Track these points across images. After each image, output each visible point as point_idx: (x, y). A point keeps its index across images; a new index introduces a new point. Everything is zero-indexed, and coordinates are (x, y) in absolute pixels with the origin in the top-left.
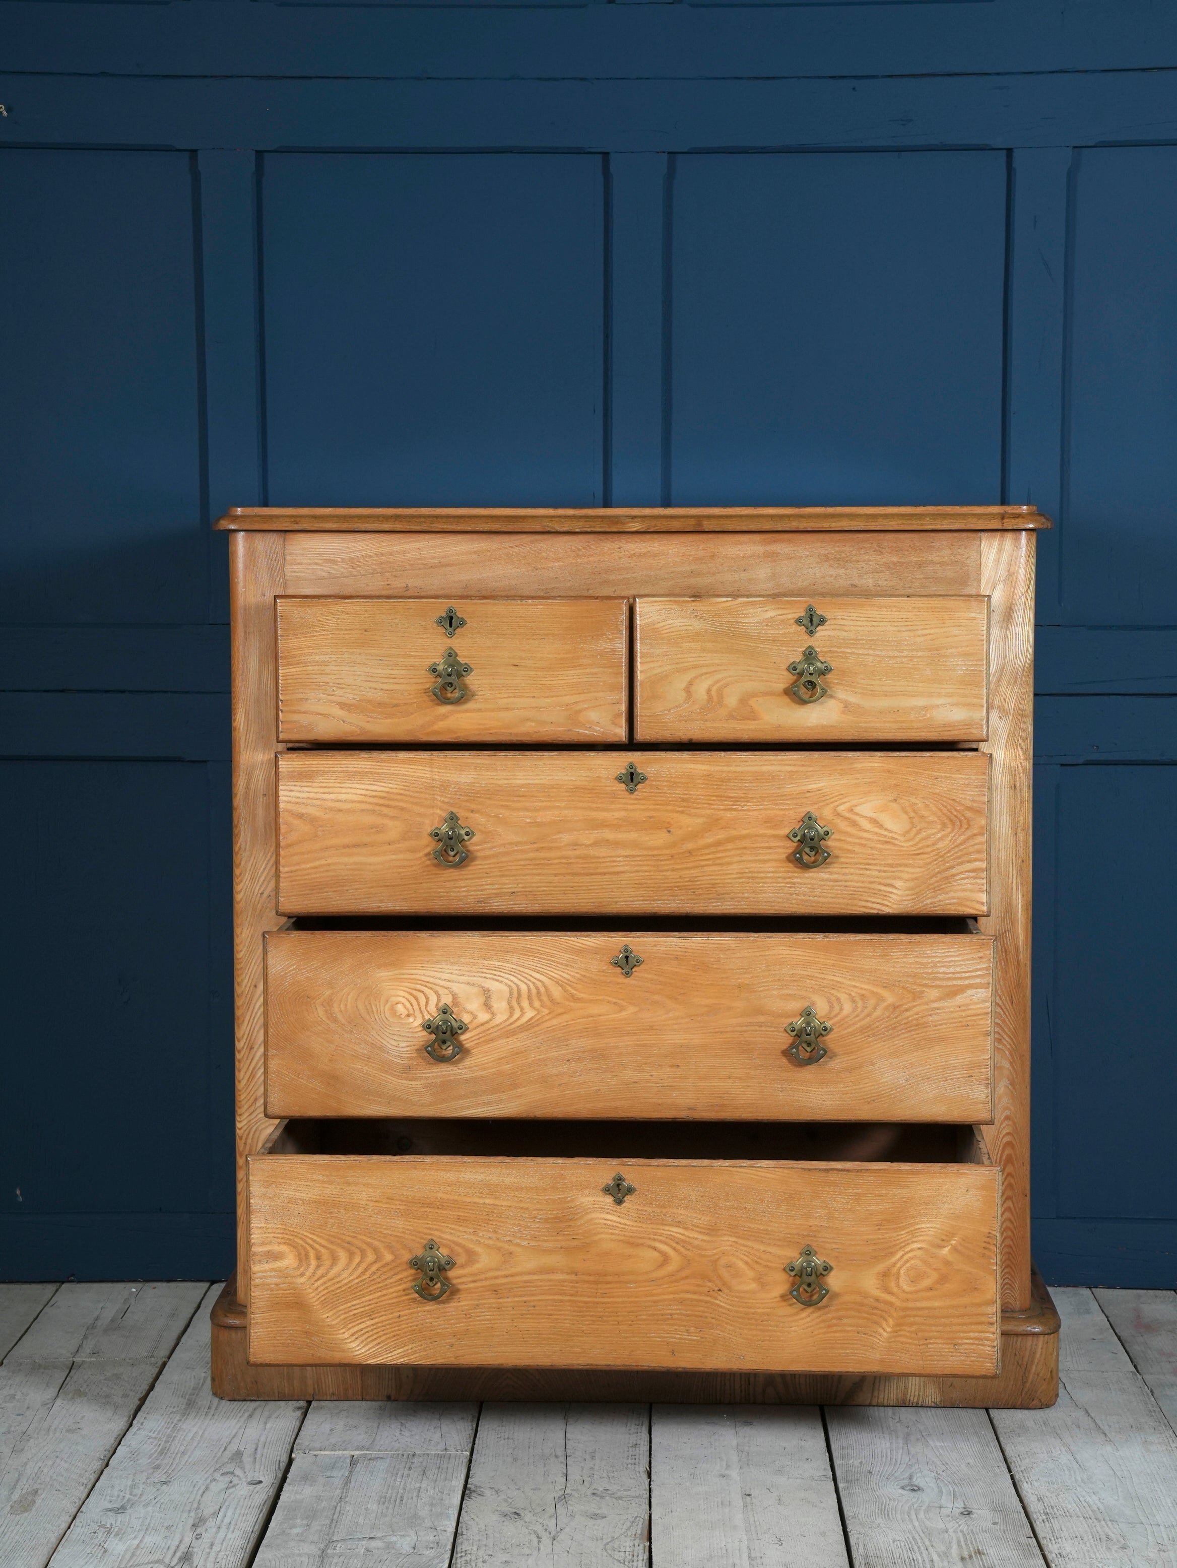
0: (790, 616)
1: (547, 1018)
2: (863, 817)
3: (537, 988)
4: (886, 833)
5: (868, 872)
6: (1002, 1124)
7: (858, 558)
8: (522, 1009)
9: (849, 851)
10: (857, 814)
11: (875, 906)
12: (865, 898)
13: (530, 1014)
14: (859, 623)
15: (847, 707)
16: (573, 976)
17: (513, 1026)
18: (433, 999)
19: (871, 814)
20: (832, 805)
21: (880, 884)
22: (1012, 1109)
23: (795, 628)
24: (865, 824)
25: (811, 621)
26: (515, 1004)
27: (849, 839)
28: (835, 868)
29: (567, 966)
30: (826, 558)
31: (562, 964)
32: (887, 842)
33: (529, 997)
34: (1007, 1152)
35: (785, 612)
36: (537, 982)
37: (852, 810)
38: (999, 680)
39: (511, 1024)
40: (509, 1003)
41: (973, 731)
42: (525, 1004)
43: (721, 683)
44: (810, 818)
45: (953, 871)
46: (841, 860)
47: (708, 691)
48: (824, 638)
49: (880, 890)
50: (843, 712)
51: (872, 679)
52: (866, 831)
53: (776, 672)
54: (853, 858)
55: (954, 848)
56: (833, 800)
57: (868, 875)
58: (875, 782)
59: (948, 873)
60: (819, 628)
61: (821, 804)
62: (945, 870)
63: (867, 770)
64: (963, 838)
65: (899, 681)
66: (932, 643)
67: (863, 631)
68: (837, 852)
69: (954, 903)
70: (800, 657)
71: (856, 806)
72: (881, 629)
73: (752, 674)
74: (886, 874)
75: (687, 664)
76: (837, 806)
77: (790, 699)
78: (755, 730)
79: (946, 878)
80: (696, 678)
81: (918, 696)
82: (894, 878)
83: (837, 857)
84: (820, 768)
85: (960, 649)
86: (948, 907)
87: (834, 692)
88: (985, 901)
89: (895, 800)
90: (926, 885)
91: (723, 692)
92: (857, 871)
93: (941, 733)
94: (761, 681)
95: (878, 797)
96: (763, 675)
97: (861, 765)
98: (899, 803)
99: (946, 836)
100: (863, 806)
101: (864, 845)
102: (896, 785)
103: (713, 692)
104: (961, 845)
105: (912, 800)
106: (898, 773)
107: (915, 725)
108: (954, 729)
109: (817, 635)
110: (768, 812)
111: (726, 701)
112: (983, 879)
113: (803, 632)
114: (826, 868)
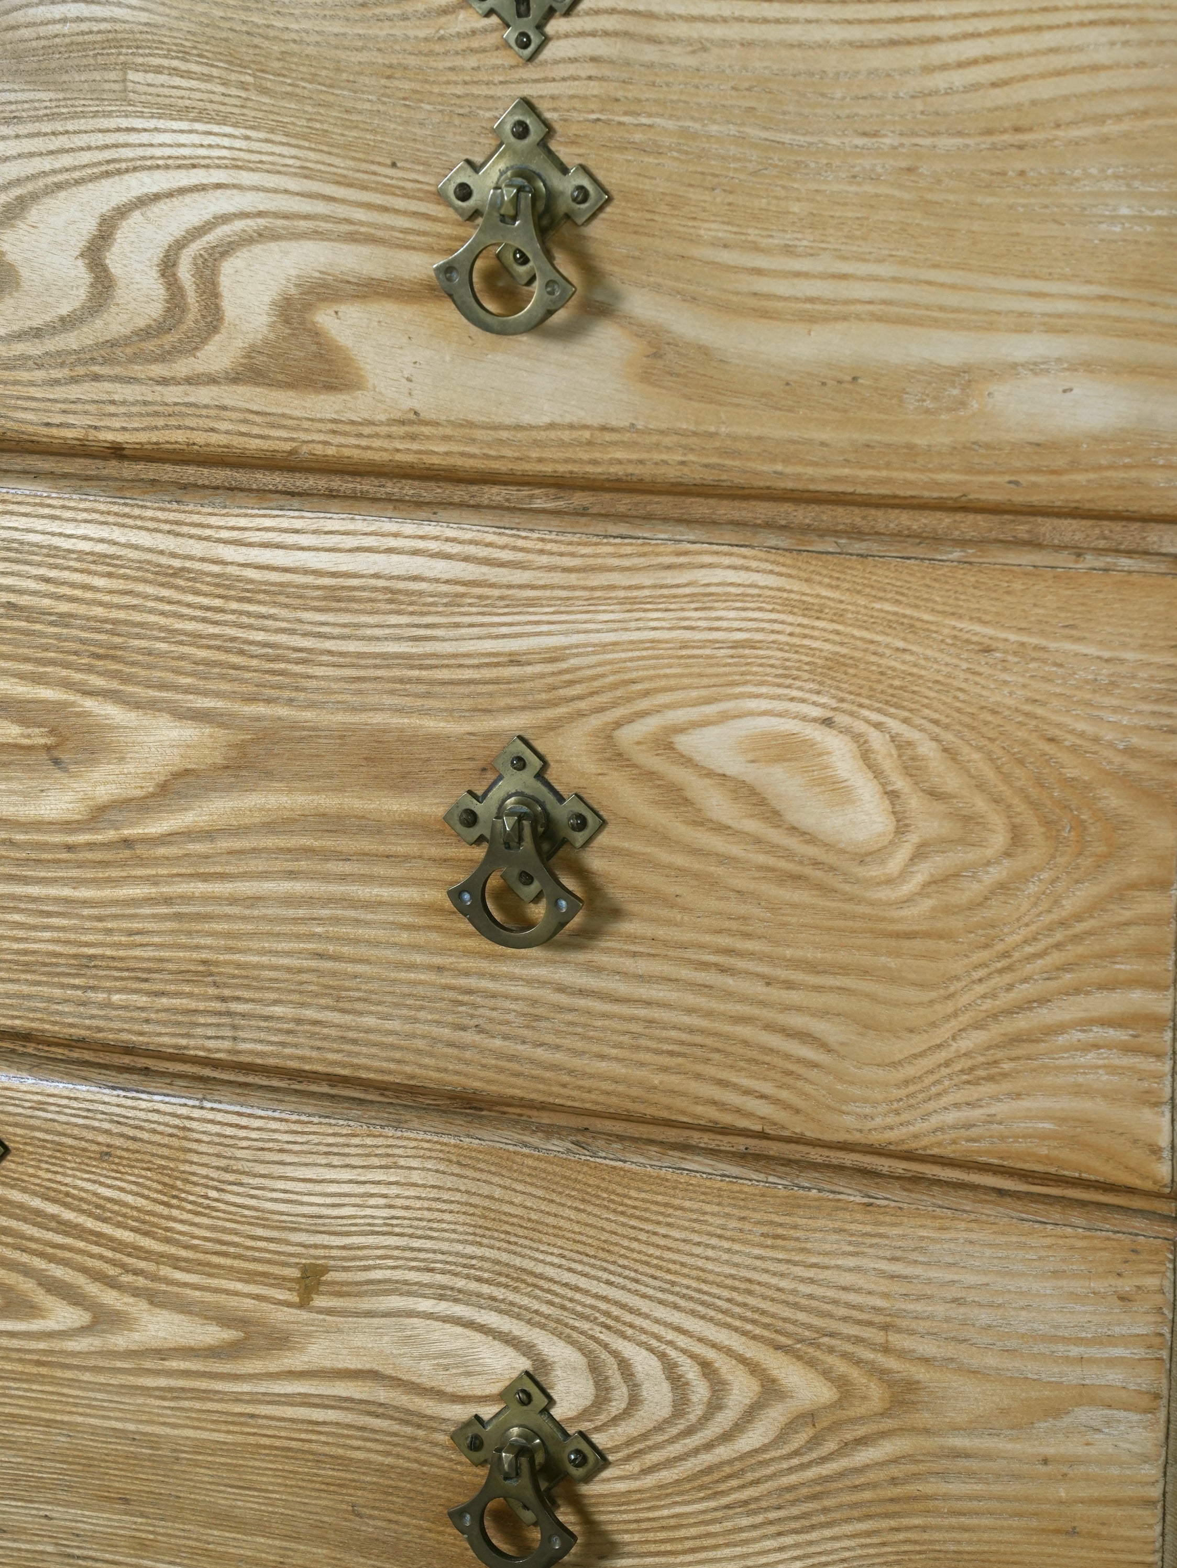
2: (709, 774)
4: (792, 843)
5: (730, 982)
9: (659, 898)
10: (687, 761)
11: (752, 1104)
19: (735, 766)
20: (596, 721)
21: (769, 1027)
24: (714, 802)
27: (663, 855)
32: (796, 878)
37: (670, 747)
43: (211, 238)
44: (520, 763)
45: (1047, 1015)
46: (628, 927)
47: (168, 266)
48: (571, 70)
49: (771, 1051)
50: (646, 377)
51: (756, 248)
52: (721, 828)
53: (400, 203)
54: (669, 922)
55: (1050, 929)
56: (598, 700)
57: (728, 995)
58: (750, 644)
59: (1022, 1022)
60: (555, 26)
61: (562, 710)
62: (1010, 1012)
63: (727, 598)
64: (1085, 893)
65: (861, 258)
66: (999, 97)
67: (725, 43)
68: (615, 893)
69: (1044, 1136)
70: (489, 142)
71: (681, 729)
72: (794, 33)
73: (321, 208)
74: (794, 997)
75: (86, 157)
76: (618, 724)
77: (450, 313)
78: (336, 426)
79: (1017, 1039)
80: (122, 212)
81: (935, 323)
82: (823, 1013)
83: (616, 913)
84: (557, 578)
85: (1110, 128)
86: (1021, 1146)
87: (616, 296)
88: (1164, 1140)
89: (827, 722)
90: (943, 1055)
91: (215, 272)
92: (686, 973)
93: (1024, 479)
94: (352, 238)
95: (765, 705)
96: (360, 215)
97: (702, 576)
98: (846, 731)
99: (1022, 878)
100: (712, 732)
101: (711, 883)
102: (836, 663)
103: (185, 272)
104: (1079, 918)
105: (895, 725)
106: (839, 617)
107: (920, 441)
108: (1074, 466)
109: (548, 53)
110: (378, 719)
111: (230, 310)
112: (1159, 1056)
113: (492, 39)
114: (579, 947)
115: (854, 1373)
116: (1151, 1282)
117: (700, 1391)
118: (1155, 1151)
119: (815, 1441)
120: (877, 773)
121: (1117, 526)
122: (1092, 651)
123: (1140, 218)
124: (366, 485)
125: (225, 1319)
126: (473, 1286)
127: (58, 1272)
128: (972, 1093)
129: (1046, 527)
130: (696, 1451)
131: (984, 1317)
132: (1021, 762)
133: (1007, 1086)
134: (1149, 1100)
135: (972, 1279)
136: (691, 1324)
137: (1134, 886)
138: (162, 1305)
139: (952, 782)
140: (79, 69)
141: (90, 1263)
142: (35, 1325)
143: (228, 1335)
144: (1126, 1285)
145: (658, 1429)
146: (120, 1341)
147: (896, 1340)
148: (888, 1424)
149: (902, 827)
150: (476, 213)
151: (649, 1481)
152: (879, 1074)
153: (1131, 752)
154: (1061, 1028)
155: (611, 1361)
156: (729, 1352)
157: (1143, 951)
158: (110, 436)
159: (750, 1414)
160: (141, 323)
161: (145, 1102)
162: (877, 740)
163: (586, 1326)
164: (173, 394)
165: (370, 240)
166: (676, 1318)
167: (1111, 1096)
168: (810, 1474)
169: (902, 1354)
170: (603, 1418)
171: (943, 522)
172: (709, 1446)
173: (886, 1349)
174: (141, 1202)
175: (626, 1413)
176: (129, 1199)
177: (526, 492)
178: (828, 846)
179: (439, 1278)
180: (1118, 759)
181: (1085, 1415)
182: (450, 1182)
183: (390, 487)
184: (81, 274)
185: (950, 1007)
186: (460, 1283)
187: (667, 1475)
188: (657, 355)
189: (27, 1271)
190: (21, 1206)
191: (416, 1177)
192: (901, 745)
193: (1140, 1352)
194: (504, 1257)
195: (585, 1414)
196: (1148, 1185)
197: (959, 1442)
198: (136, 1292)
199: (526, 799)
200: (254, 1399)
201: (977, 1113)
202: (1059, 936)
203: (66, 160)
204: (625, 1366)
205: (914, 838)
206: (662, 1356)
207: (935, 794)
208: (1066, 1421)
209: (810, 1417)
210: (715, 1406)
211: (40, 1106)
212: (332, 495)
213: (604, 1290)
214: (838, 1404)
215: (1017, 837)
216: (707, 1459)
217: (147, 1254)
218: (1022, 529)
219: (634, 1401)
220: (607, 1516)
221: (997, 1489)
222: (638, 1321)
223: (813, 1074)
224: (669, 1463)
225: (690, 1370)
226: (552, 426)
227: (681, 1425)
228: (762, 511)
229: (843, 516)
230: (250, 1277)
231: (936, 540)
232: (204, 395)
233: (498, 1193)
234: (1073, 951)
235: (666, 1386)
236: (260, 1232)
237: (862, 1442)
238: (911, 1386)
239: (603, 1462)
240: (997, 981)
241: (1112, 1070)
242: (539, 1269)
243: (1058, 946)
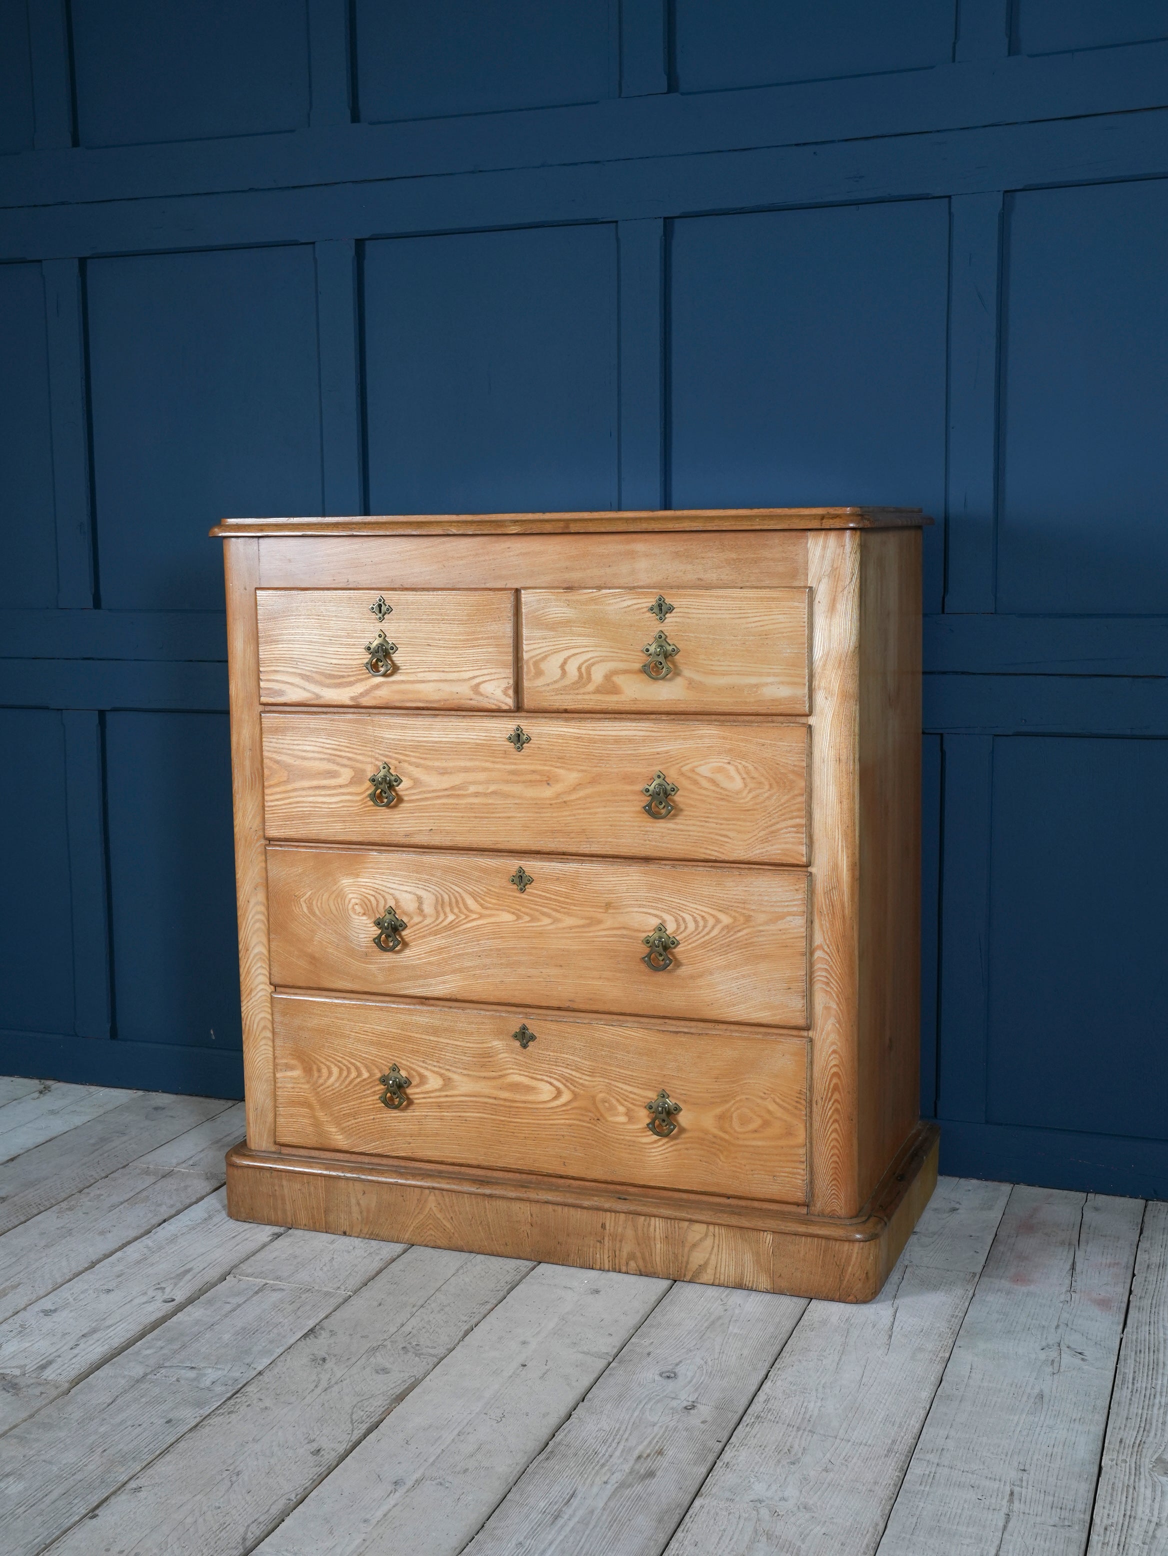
0: (644, 605)
1: (464, 921)
2: (703, 776)
3: (456, 898)
4: (722, 791)
5: (707, 824)
6: (830, 1056)
7: (703, 555)
8: (445, 914)
9: (692, 806)
10: (698, 774)
11: (713, 853)
12: (705, 846)
13: (451, 917)
14: (701, 611)
15: (691, 684)
16: (482, 890)
17: (439, 927)
18: (382, 902)
19: (709, 774)
20: (677, 766)
21: (717, 834)
22: (839, 1044)
23: (649, 615)
24: (705, 783)
25: (661, 610)
26: (440, 908)
27: (692, 796)
28: (678, 820)
29: (477, 881)
30: (677, 554)
31: (473, 880)
32: (722, 799)
33: (450, 904)
34: (835, 1081)
35: (639, 601)
36: (456, 893)
37: (694, 771)
38: (824, 665)
39: (438, 925)
40: (436, 908)
41: (798, 706)
42: (448, 909)
43: (589, 662)
44: (659, 777)
45: (778, 826)
46: (685, 813)
47: (579, 668)
48: (671, 624)
49: (718, 840)
50: (688, 688)
51: (711, 660)
52: (705, 789)
53: (633, 653)
54: (695, 812)
55: (778, 806)
56: (678, 761)
57: (708, 827)
58: (712, 747)
59: (773, 828)
60: (667, 615)
61: (669, 764)
62: (771, 826)
63: (706, 736)
64: (786, 797)
65: (734, 662)
66: (762, 628)
67: (704, 618)
68: (681, 806)
69: (778, 854)
70: (653, 640)
71: (697, 767)
72: (719, 616)
73: (614, 655)
74: (722, 827)
75: (561, 646)
76: (682, 767)
77: (644, 677)
78: (617, 702)
79: (772, 832)
80: (569, 657)
81: (750, 675)
82: (729, 830)
83: (681, 810)
84: (667, 734)
85: (785, 635)
86: (774, 857)
87: (681, 671)
88: (804, 853)
89: (729, 763)
90: (756, 838)
91: (590, 669)
92: (698, 823)
93: (770, 708)
94: (622, 661)
95: (715, 760)
96: (624, 656)
97: (701, 732)
98: (733, 765)
99: (772, 795)
100: (703, 767)
101: (704, 801)
102: (730, 750)
103: (583, 670)
104: (785, 803)
105: (744, 763)
106: (731, 740)
107: (748, 700)
108: (780, 704)
109: (666, 621)
110: (626, 769)
111: (593, 677)
112: (802, 833)
113: (654, 618)
114: (673, 819)
115: (737, 915)
116: (802, 886)
117: (701, 923)
118: (803, 855)
119: (728, 932)
120: (739, 773)
121: (790, 717)
122: (786, 744)
123: (791, 653)
124: (624, 716)
125: (586, 918)
126: (648, 903)
127: (545, 910)
128: (762, 845)
129: (775, 718)
130: (701, 938)
131: (766, 898)
132: (771, 770)
133: (770, 843)
134: (801, 844)
135: (762, 890)
136: (699, 907)
137: (796, 795)
138: (571, 916)
139: (756, 775)
140: (561, 627)
141: (554, 907)
142: (539, 924)
143: (588, 921)
144: (797, 887)
145: (692, 934)
146: (560, 925)
147: (747, 906)
148: (745, 926)
149: (746, 785)
150: (650, 654)
151: (690, 946)
152: (741, 843)
153: (794, 766)
154: (782, 829)
155: (680, 918)
156: (708, 913)
157: (799, 810)
158: (565, 707)
159: (713, 928)
160: (572, 681)
161: (568, 865)
162: (740, 766)
163: (674, 910)
164: (580, 697)
165: (626, 661)
166: (695, 906)
167: (793, 843)
168: (727, 940)
169: (748, 909)
170: (679, 932)
171: (753, 718)
172: (704, 936)
173: (744, 908)
174: (566, 890)
175: (684, 931)
176: (564, 890)
177: (660, 716)
178: (729, 791)
179: (639, 903)
180: (792, 767)
181: (789, 918)
182: (642, 878)
183: (629, 716)
184: (559, 671)
185: (757, 826)
186: (644, 903)
187: (694, 945)
188: (690, 684)
189: (537, 910)
190: (536, 894)
191: (634, 878)
192: (745, 767)
193: (800, 902)
194: (655, 896)
195: (674, 932)
196: (801, 863)
197: (761, 928)
198: (565, 913)
199: (659, 785)
200: (593, 937)
201: (764, 850)
202: (780, 808)
203: (556, 647)
204: (684, 919)
205: (748, 788)
206: (693, 916)
207: (753, 778)
208: (785, 920)
209: (727, 927)
210: (705, 927)
211: (542, 868)
212: (615, 718)
213: (679, 901)
214: (734, 922)
215: (771, 785)
216: (703, 940)
217: (567, 903)
218: (770, 718)
219: (686, 928)
220: (679, 957)
221: (770, 938)
222: (687, 908)
223: (726, 844)
224: (694, 942)
225: (699, 919)
226: (667, 700)
227: (697, 932)
228: (714, 717)
229: (731, 718)
230: (592, 906)
231: (752, 722)
232: (587, 697)
233: (653, 880)
234: (783, 811)
235: (693, 923)
236: (595, 895)
237: (739, 931)
238: (750, 916)
239: (678, 944)
240: (767, 819)
241: (793, 837)
242: (663, 898)
243: (780, 810)
